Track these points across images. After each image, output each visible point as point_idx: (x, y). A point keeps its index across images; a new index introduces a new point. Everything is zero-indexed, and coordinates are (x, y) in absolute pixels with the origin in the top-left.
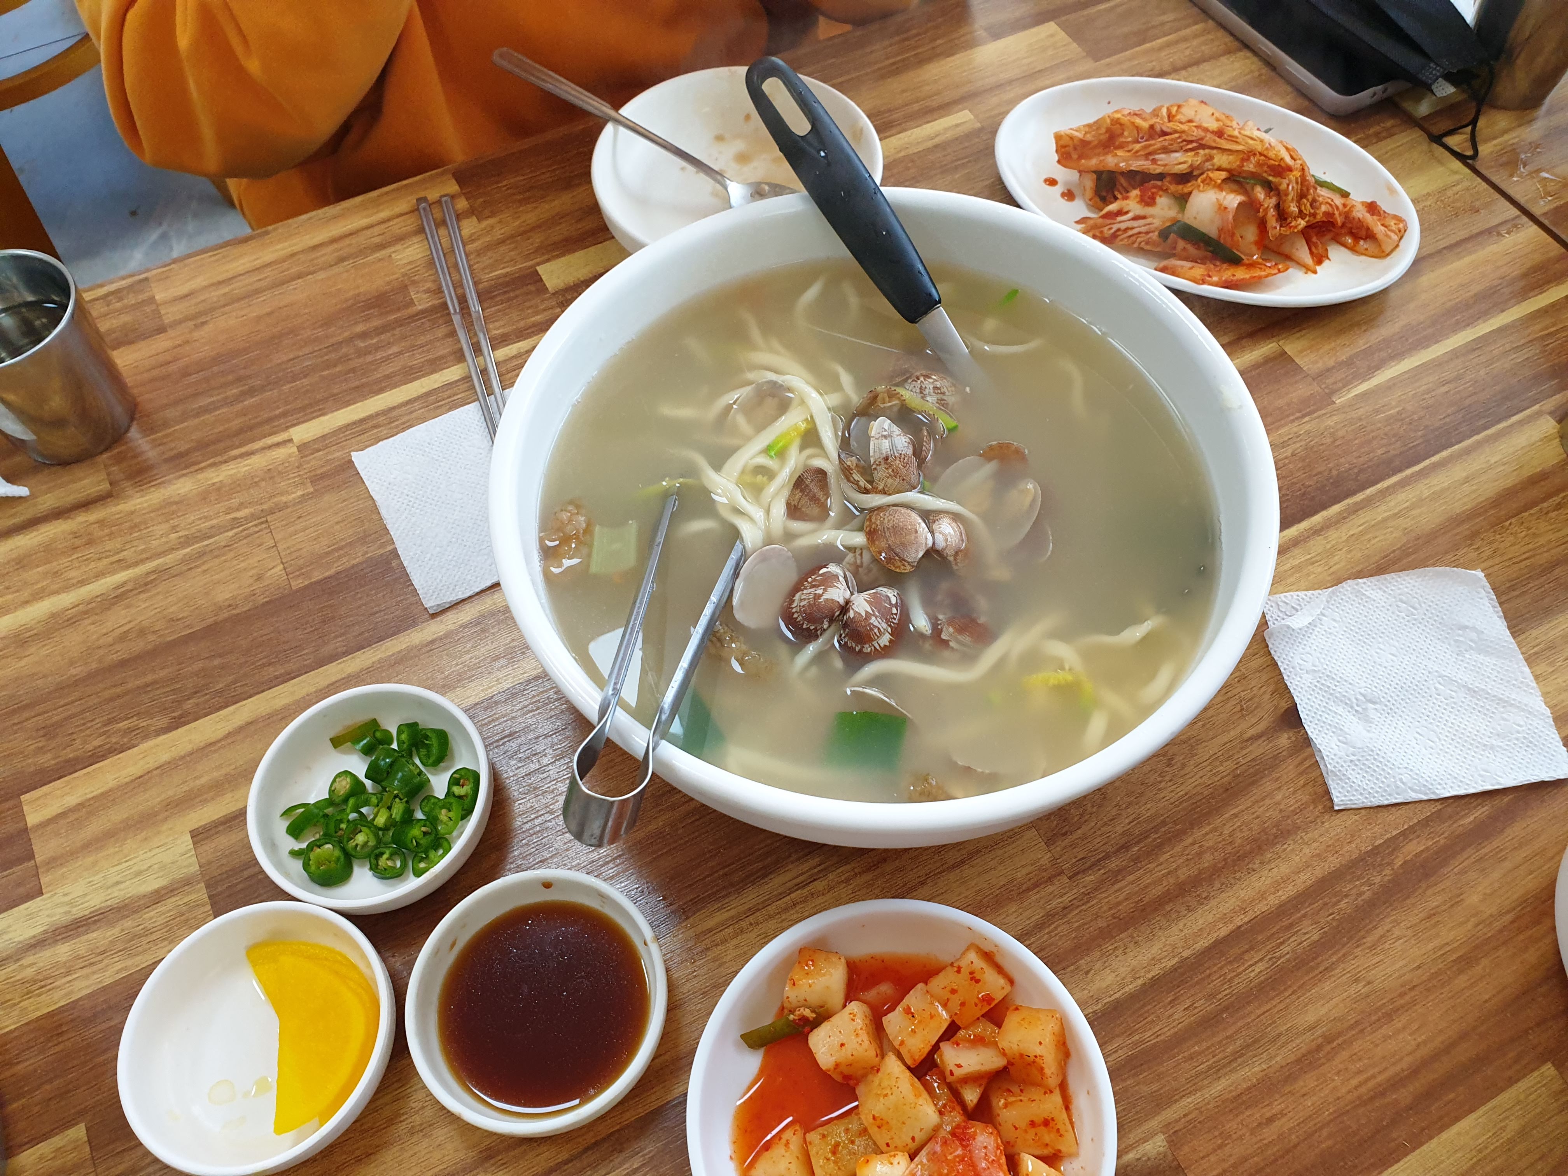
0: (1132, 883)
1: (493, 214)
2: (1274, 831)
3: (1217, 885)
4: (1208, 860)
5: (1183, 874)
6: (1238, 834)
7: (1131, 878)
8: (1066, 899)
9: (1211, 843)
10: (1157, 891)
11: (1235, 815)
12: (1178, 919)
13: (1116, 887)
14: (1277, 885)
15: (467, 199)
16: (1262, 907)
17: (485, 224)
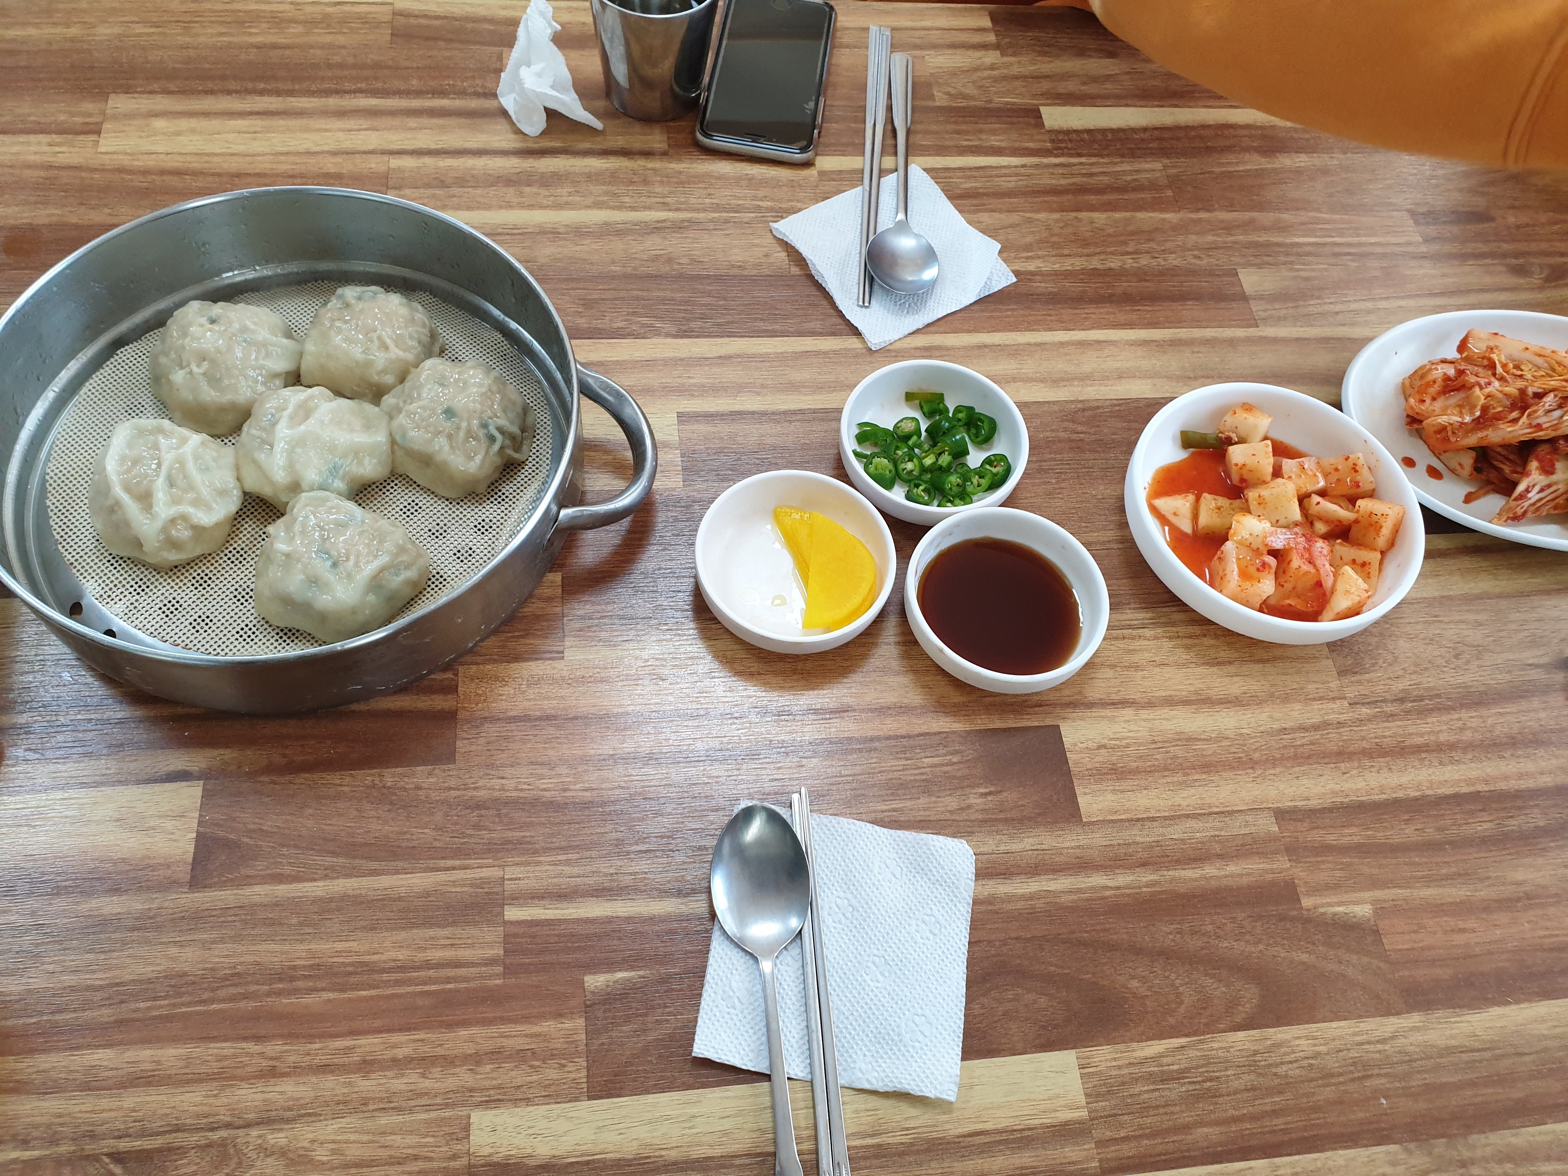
0: (1400, 727)
1: (1014, 55)
2: (1531, 737)
3: (1470, 756)
4: (1467, 736)
5: (1443, 738)
6: (1499, 727)
7: (1400, 723)
8: (1342, 718)
9: (1473, 725)
10: (1419, 740)
11: (1501, 714)
12: (1430, 766)
13: (1386, 724)
14: (1521, 776)
15: (996, 35)
16: (1502, 786)
17: (1006, 59)
